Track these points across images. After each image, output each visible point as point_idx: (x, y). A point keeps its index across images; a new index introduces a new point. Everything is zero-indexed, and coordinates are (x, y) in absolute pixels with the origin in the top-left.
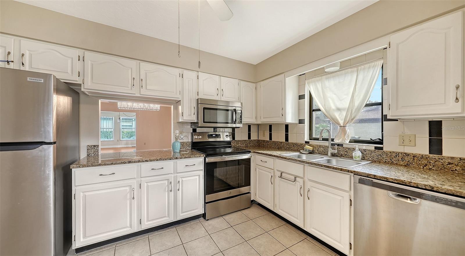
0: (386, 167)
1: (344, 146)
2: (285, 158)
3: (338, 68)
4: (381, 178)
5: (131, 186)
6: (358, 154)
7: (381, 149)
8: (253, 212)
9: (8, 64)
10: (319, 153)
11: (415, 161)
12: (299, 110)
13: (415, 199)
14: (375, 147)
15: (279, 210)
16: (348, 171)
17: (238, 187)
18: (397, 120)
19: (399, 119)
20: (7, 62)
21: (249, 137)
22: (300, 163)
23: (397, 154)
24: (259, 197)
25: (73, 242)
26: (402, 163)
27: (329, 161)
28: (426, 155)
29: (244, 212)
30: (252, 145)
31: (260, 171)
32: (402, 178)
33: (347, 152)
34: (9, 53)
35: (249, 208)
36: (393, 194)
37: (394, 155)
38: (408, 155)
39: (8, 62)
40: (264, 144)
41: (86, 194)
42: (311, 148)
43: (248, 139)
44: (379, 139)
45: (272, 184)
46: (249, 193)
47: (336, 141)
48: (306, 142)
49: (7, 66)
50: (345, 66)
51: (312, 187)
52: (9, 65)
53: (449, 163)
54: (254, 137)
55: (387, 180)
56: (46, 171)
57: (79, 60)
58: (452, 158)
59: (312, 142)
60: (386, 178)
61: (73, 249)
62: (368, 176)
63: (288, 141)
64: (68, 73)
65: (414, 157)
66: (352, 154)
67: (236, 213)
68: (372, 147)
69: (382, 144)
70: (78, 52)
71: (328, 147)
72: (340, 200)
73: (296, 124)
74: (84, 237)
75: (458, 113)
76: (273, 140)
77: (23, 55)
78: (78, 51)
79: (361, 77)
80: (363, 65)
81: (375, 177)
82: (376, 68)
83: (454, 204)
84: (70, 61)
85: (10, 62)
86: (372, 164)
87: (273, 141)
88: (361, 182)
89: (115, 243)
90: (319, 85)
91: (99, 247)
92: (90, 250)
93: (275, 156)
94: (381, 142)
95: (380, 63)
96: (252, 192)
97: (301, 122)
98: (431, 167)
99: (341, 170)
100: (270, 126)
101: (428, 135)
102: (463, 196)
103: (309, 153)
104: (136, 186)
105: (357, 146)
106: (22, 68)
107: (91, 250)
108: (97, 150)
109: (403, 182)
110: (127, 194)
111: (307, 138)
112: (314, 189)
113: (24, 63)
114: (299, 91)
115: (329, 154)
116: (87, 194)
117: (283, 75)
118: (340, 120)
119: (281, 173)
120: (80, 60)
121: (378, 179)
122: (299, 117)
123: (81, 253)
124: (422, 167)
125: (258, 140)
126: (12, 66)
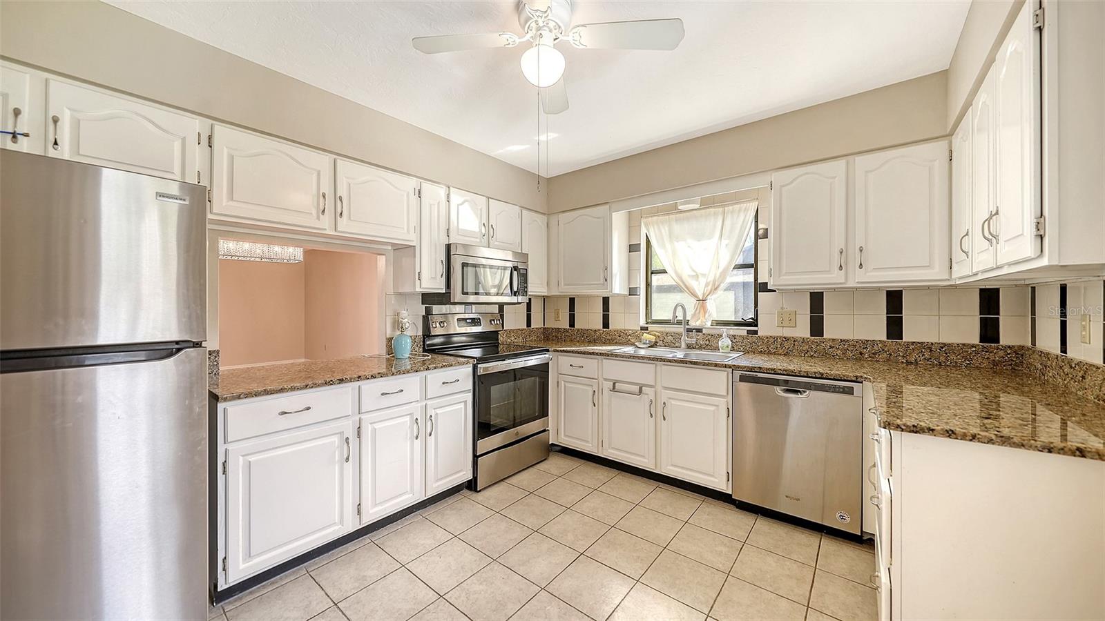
0: (765, 358)
1: (704, 331)
2: (623, 356)
3: (697, 206)
4: (768, 371)
5: (342, 433)
6: (725, 342)
7: (756, 332)
8: (556, 464)
9: (14, 139)
10: (665, 346)
11: (796, 347)
12: (629, 270)
13: (805, 392)
14: (748, 331)
15: (609, 450)
16: (726, 366)
17: (514, 426)
18: (775, 291)
19: (778, 289)
20: (11, 135)
21: (529, 324)
22: (650, 362)
23: (776, 339)
24: (565, 436)
25: (220, 573)
26: (781, 351)
27: (686, 356)
28: (807, 339)
29: (538, 466)
30: (533, 338)
31: (567, 384)
32: (791, 367)
33: (709, 341)
34: (17, 112)
35: (545, 460)
36: (782, 390)
37: (772, 340)
38: (787, 339)
39: (14, 136)
40: (559, 335)
41: (250, 460)
42: (653, 338)
43: (525, 327)
44: (752, 318)
45: (595, 406)
46: (544, 431)
47: (693, 324)
48: (642, 329)
49: (10, 146)
50: (706, 204)
51: (670, 398)
52: (15, 142)
53: (831, 347)
54: (537, 323)
55: (774, 372)
56: (195, 407)
57: (199, 144)
58: (834, 340)
59: (651, 327)
60: (773, 370)
61: (219, 590)
62: (751, 369)
63: (608, 328)
64: (173, 173)
65: (794, 341)
66: (718, 343)
67: (526, 471)
68: (743, 331)
69: (757, 326)
70: (196, 125)
71: (680, 335)
72: (714, 411)
73: (625, 296)
74: (246, 559)
75: (841, 284)
76: (577, 326)
77: (56, 121)
78: (197, 121)
79: (728, 223)
80: (732, 204)
81: (761, 370)
82: (749, 212)
83: (841, 390)
84: (177, 146)
85: (19, 136)
86: (747, 355)
87: (578, 330)
88: (743, 379)
89: (301, 566)
90: (665, 230)
91: (267, 582)
92: (248, 591)
93: (601, 354)
94: (754, 323)
95: (753, 206)
96: (551, 427)
97: (633, 292)
98: (812, 354)
99: (716, 365)
100: (572, 301)
101: (809, 312)
102: (849, 379)
103: (649, 347)
104: (351, 434)
105: (725, 330)
106: (52, 153)
107: (250, 590)
108: (215, 363)
109: (793, 372)
110: (335, 452)
111: (642, 322)
112: (673, 402)
113: (58, 142)
114: (630, 237)
115: (683, 345)
116: (252, 459)
117: (607, 207)
118: (698, 292)
119: (614, 384)
120: (201, 143)
121: (764, 373)
122: (629, 282)
123: (227, 601)
124: (803, 355)
125: (544, 328)
126: (24, 146)
